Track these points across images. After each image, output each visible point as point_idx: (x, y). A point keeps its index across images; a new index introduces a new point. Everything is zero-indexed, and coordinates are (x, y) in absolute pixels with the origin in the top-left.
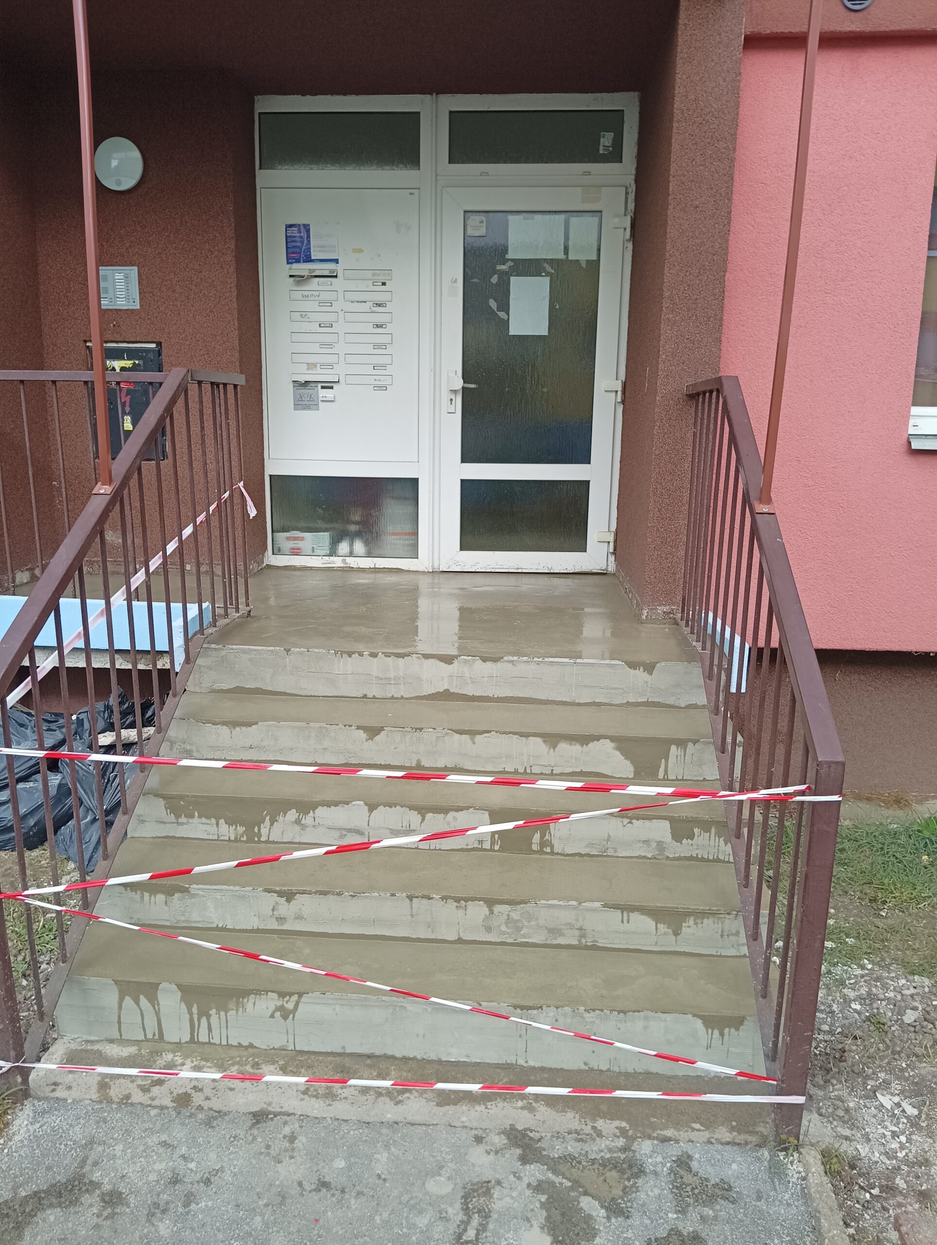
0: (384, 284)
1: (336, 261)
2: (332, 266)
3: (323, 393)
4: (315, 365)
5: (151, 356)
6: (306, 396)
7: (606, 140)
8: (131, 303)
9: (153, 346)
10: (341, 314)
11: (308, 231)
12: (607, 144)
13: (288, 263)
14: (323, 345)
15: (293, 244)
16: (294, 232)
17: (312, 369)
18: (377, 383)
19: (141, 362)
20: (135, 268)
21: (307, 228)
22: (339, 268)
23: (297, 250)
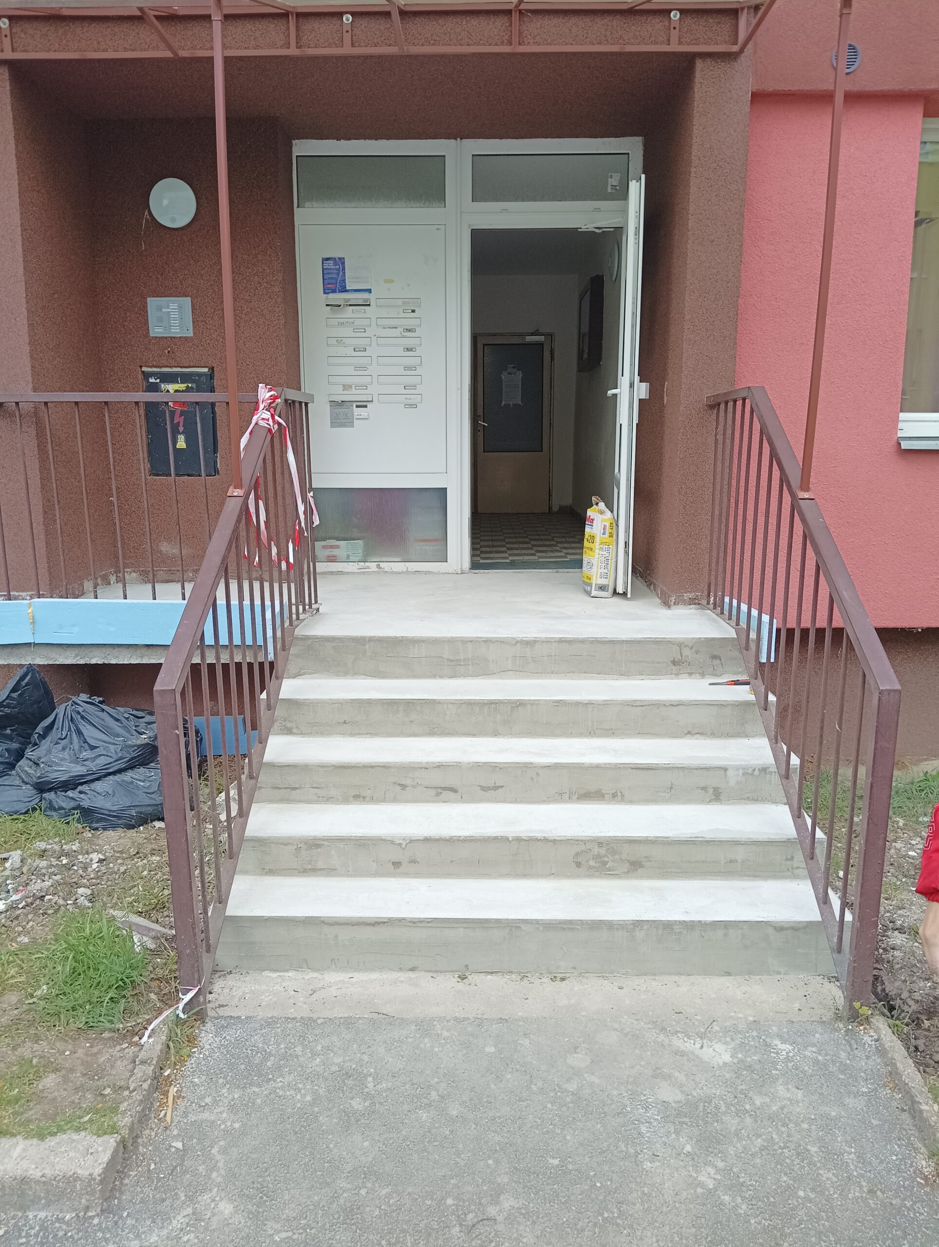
0: (413, 311)
1: (369, 291)
2: (365, 295)
3: (357, 411)
4: (350, 387)
5: (203, 379)
6: (342, 414)
7: (614, 180)
8: (185, 331)
9: (206, 370)
10: (374, 339)
11: (343, 263)
12: (615, 184)
13: (325, 293)
14: (357, 368)
15: (330, 276)
16: (330, 264)
17: (347, 390)
18: (408, 401)
19: (194, 386)
20: (189, 299)
21: (342, 261)
22: (372, 297)
23: (334, 281)
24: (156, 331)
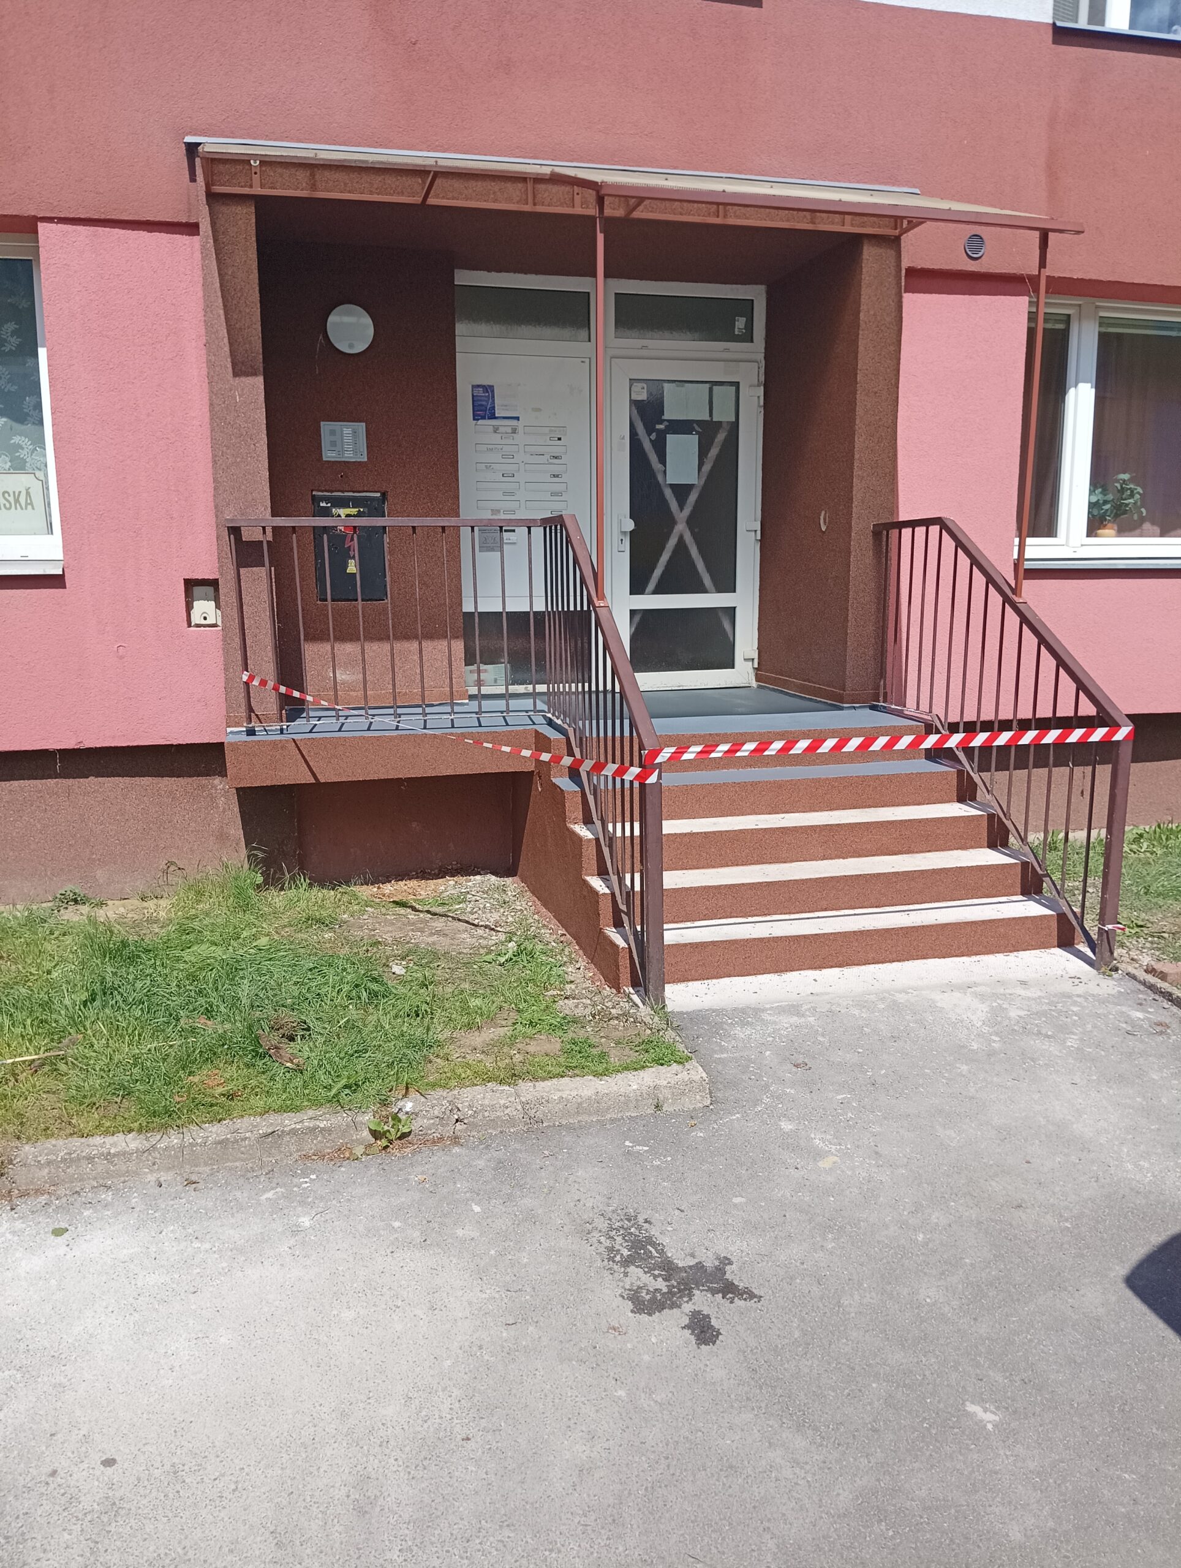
0: (559, 439)
1: (518, 418)
2: (514, 423)
3: (507, 536)
4: (499, 511)
5: (375, 504)
6: (489, 539)
7: (740, 323)
8: (359, 455)
9: (378, 495)
10: (522, 465)
11: (493, 391)
12: (741, 327)
13: (474, 419)
14: (502, 493)
15: (480, 403)
16: (480, 392)
17: (495, 515)
19: (366, 510)
20: (364, 424)
21: (492, 387)
22: (519, 424)
23: (483, 408)
24: (329, 455)
